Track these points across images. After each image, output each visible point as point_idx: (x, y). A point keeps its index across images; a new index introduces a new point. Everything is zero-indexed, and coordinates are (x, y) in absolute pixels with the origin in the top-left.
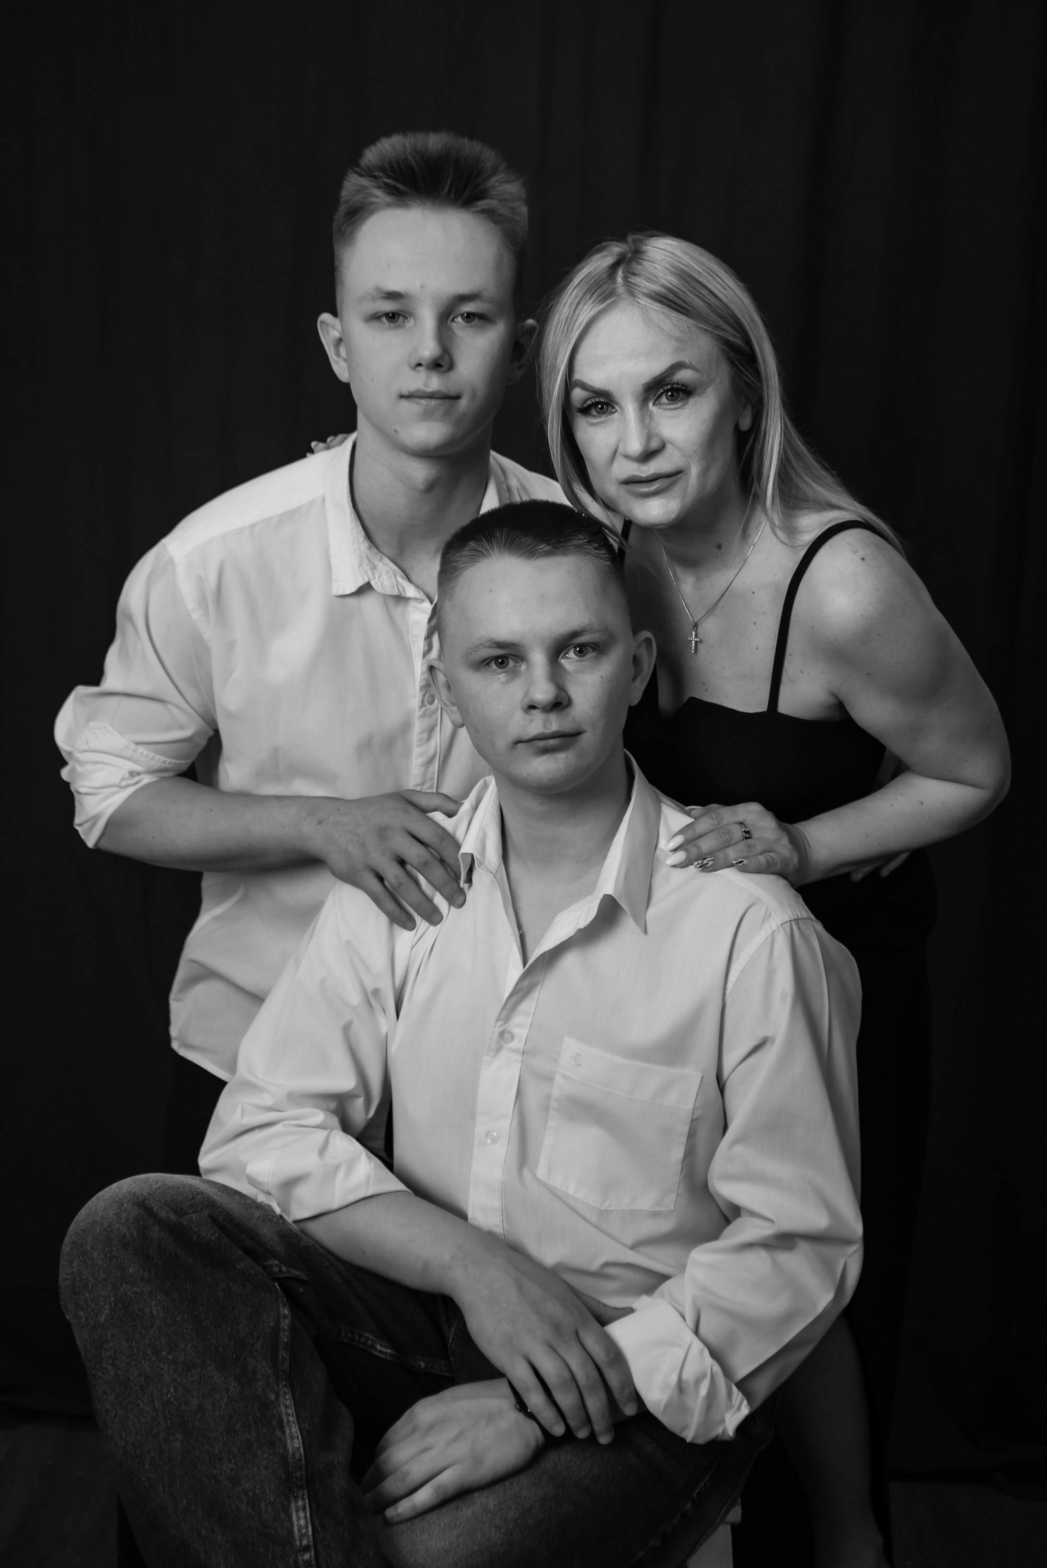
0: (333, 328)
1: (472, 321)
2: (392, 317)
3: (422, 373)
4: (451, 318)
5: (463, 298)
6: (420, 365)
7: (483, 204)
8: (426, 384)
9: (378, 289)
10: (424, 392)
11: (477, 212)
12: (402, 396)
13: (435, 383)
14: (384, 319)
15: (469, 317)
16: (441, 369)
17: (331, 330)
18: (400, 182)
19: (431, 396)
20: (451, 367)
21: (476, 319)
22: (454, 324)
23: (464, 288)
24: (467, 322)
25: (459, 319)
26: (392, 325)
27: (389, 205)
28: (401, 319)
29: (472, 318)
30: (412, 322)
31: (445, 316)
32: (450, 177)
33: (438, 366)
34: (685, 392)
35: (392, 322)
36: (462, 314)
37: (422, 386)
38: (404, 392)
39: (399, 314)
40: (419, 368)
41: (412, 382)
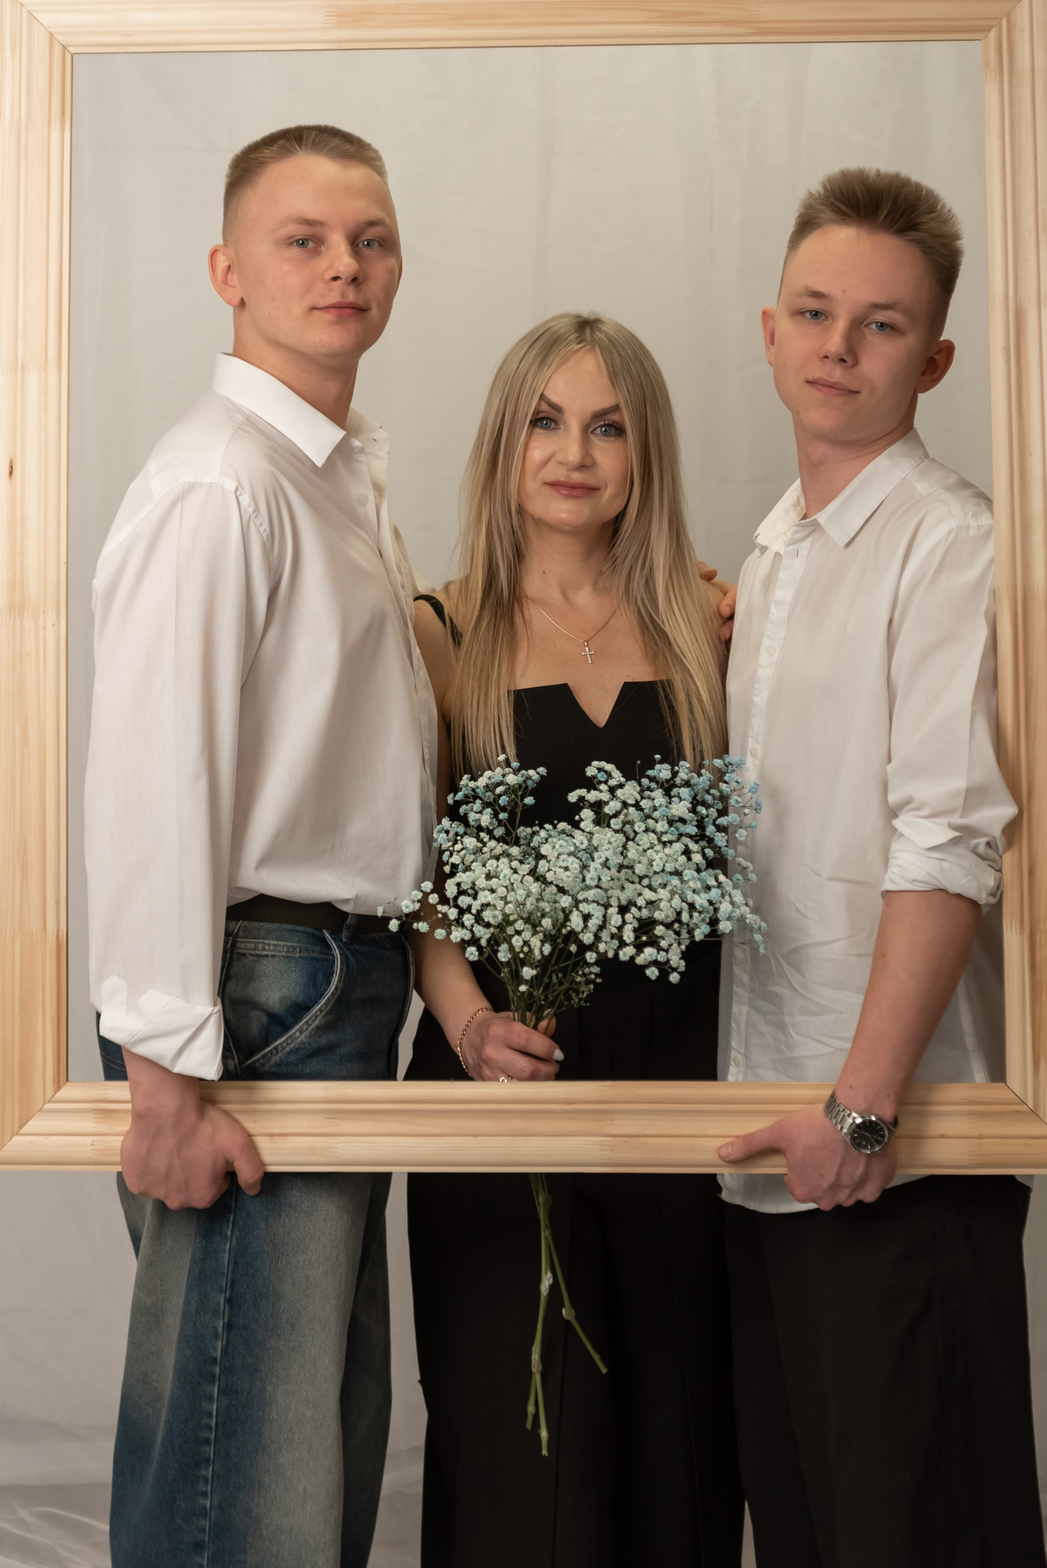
0: (772, 319)
1: (885, 330)
2: (816, 314)
3: (828, 365)
4: (865, 323)
5: (878, 307)
6: (826, 357)
8: (829, 374)
9: (807, 288)
10: (826, 381)
11: (909, 240)
12: (808, 382)
13: (837, 374)
14: (808, 315)
15: (882, 326)
16: (844, 364)
17: (770, 320)
19: (832, 386)
20: (856, 363)
21: (889, 329)
22: (866, 330)
23: (880, 299)
24: (880, 330)
25: (874, 326)
26: (815, 322)
27: (831, 221)
28: (823, 317)
29: (885, 327)
30: (830, 321)
31: (857, 325)
33: (843, 360)
34: (616, 430)
35: (815, 319)
36: (877, 323)
37: (825, 376)
38: (810, 378)
39: (822, 314)
40: (826, 360)
41: (819, 371)
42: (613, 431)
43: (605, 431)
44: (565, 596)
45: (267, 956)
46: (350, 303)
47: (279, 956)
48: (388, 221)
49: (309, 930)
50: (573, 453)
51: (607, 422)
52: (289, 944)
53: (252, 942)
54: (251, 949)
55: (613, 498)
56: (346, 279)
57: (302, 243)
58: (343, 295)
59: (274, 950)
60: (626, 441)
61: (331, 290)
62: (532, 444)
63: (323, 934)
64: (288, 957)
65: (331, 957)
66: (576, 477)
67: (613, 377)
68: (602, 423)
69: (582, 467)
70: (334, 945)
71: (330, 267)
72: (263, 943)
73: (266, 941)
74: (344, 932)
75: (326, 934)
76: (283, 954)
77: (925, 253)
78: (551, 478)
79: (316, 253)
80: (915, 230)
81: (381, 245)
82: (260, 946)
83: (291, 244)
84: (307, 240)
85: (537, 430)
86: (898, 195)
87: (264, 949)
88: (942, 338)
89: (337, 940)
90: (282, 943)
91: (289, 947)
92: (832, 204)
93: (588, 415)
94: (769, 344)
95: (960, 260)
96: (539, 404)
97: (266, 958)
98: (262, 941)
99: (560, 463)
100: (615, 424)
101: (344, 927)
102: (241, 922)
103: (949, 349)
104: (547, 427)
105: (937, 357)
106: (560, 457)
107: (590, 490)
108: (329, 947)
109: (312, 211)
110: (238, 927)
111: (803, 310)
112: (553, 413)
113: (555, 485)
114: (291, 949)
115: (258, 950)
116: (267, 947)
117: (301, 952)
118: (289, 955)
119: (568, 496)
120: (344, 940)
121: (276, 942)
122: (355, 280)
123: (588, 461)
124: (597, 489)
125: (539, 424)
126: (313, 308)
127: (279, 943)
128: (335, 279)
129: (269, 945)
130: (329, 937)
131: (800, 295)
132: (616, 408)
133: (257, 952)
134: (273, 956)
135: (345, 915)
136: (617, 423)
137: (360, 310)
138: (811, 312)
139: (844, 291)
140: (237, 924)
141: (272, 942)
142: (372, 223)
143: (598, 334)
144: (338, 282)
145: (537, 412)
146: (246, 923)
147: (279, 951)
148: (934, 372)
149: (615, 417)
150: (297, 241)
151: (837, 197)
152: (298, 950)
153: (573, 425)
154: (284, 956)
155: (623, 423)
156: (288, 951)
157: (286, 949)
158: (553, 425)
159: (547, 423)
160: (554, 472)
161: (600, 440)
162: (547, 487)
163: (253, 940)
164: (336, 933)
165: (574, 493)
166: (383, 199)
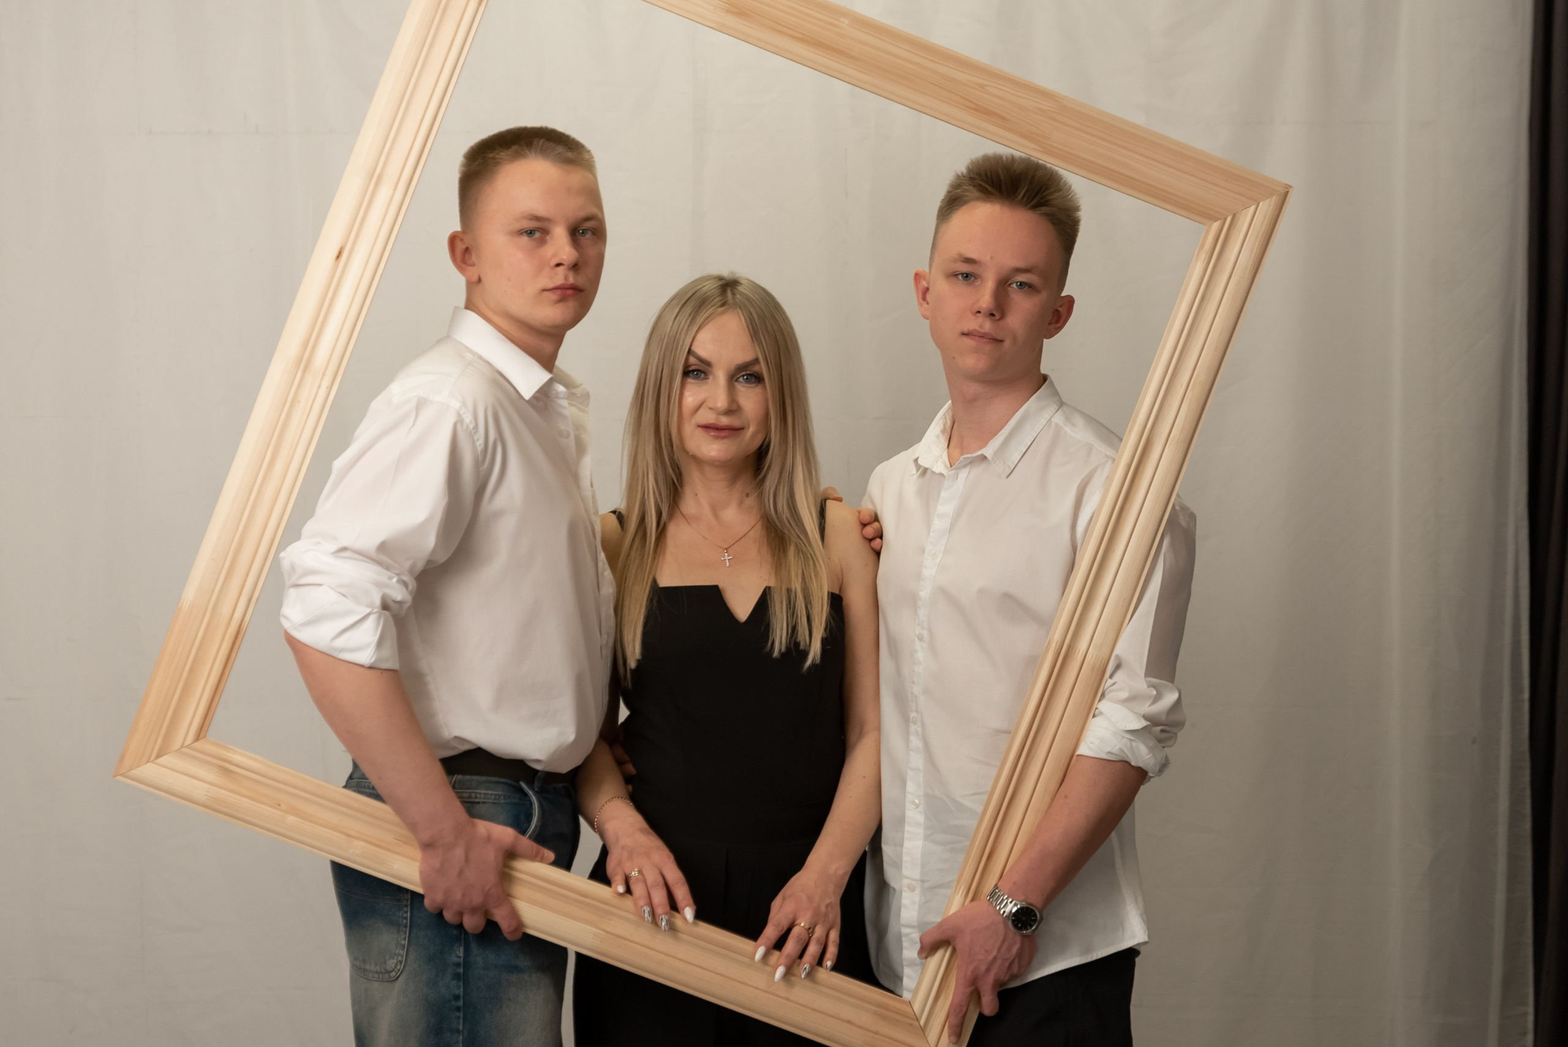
0: (924, 280)
1: (1024, 288)
2: (967, 276)
3: (980, 318)
4: (1009, 283)
5: (1019, 271)
6: (979, 312)
7: (1045, 209)
8: (981, 327)
9: (960, 255)
10: (978, 332)
11: (1041, 214)
12: (963, 334)
13: (987, 326)
14: (960, 277)
15: (1022, 285)
16: (993, 318)
17: (922, 280)
18: (990, 185)
19: (982, 336)
20: (1003, 316)
21: (1027, 287)
22: (1009, 288)
23: (1020, 264)
24: (1020, 289)
25: (1014, 285)
26: (965, 282)
27: (977, 199)
28: (973, 278)
29: (1024, 286)
30: (979, 282)
31: (1003, 285)
32: (1026, 187)
33: (992, 315)
34: (757, 378)
35: (965, 280)
36: (1017, 282)
37: (978, 328)
38: (965, 330)
39: (971, 275)
40: (978, 314)
41: (973, 324)
42: (753, 379)
43: (747, 379)
44: (715, 514)
45: (479, 803)
46: (572, 284)
47: (488, 803)
48: (599, 214)
49: (510, 782)
50: (721, 401)
51: (748, 372)
52: (496, 793)
53: (466, 792)
54: (466, 798)
55: (754, 435)
56: (568, 266)
57: (530, 233)
58: (566, 278)
59: (484, 798)
60: (765, 387)
61: (556, 274)
62: (687, 393)
63: (520, 785)
64: (495, 803)
65: (528, 802)
66: (725, 421)
67: (754, 334)
68: (744, 373)
69: (729, 412)
70: (531, 793)
71: (554, 256)
72: (475, 792)
73: (477, 791)
74: (535, 783)
75: (523, 785)
76: (491, 801)
77: (1054, 224)
78: (704, 421)
79: (542, 242)
80: (1046, 205)
81: (594, 234)
82: (473, 795)
83: (522, 234)
84: (534, 230)
85: (690, 380)
86: (1033, 177)
87: (476, 797)
88: (1063, 294)
89: (532, 789)
90: (490, 792)
91: (496, 795)
92: (980, 185)
93: (733, 367)
94: (921, 301)
95: (1078, 228)
96: (687, 359)
97: (478, 805)
98: (474, 791)
99: (710, 409)
100: (755, 374)
101: (536, 779)
102: (455, 776)
103: (1070, 302)
104: (697, 377)
105: (1060, 309)
106: (711, 405)
107: (735, 431)
108: (526, 795)
109: (540, 209)
110: (454, 780)
111: (957, 273)
112: (703, 367)
113: (707, 427)
114: (497, 797)
115: (472, 798)
116: (478, 796)
117: (504, 799)
118: (496, 801)
119: (717, 437)
120: (536, 790)
121: (485, 792)
122: (575, 267)
123: (734, 407)
124: (742, 429)
125: (691, 375)
126: (544, 290)
127: (488, 792)
128: (558, 265)
129: (480, 794)
130: (526, 787)
131: (955, 261)
132: (756, 361)
133: (471, 800)
134: (484, 803)
135: (537, 771)
136: (757, 373)
137: (576, 290)
138: (962, 274)
139: (991, 258)
140: (452, 779)
141: (482, 792)
142: (588, 219)
143: (738, 296)
144: (561, 268)
145: (686, 366)
146: (460, 777)
147: (488, 799)
148: (1057, 321)
149: (756, 368)
150: (526, 232)
151: (983, 180)
152: (502, 797)
153: (720, 376)
154: (491, 803)
155: (762, 372)
156: (495, 799)
157: (493, 797)
158: (703, 375)
159: (697, 374)
160: (706, 416)
161: (743, 386)
162: (700, 429)
163: (467, 791)
164: (530, 784)
165: (723, 434)
166: (593, 195)
